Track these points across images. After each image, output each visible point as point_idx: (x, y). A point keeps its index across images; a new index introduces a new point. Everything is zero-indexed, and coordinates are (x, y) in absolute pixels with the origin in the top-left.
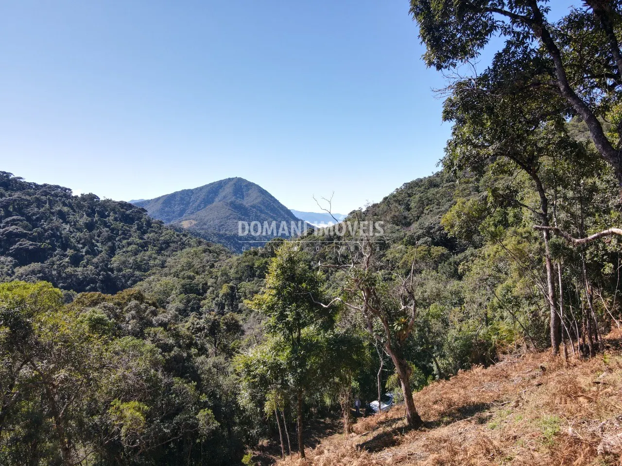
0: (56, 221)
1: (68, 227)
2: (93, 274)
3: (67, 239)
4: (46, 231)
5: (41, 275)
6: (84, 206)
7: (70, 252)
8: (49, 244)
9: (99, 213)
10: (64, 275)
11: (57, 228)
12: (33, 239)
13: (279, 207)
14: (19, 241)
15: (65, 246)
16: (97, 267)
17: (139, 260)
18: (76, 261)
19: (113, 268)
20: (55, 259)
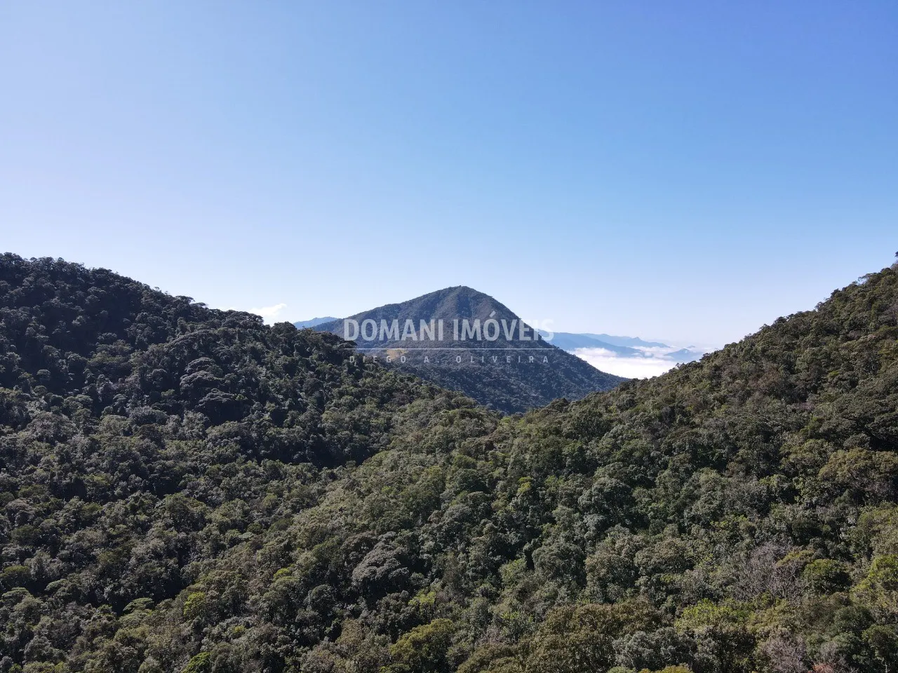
0: (252, 365)
1: (263, 370)
2: (301, 437)
3: (266, 388)
4: (239, 376)
5: (239, 438)
6: (281, 340)
7: (269, 406)
8: (244, 394)
9: (298, 349)
10: (266, 439)
11: (252, 374)
12: (224, 389)
14: (209, 391)
15: (264, 397)
16: (304, 428)
17: (357, 417)
18: (278, 418)
19: (324, 428)
20: (254, 416)
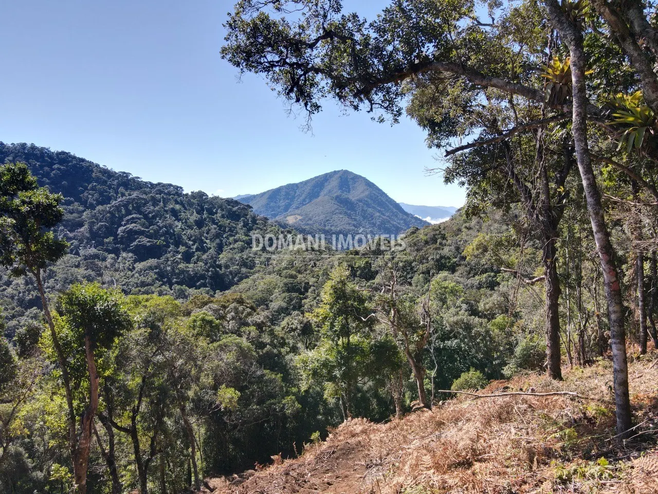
0: (170, 219)
1: (179, 224)
2: (203, 270)
3: (180, 236)
4: (161, 228)
5: (157, 270)
6: (194, 203)
7: (182, 249)
8: (164, 241)
9: (208, 210)
10: (177, 271)
11: (171, 226)
12: (150, 236)
13: (387, 200)
14: (138, 238)
15: (178, 242)
16: (206, 264)
17: (245, 257)
18: (187, 257)
19: (221, 265)
20: (169, 255)
